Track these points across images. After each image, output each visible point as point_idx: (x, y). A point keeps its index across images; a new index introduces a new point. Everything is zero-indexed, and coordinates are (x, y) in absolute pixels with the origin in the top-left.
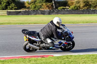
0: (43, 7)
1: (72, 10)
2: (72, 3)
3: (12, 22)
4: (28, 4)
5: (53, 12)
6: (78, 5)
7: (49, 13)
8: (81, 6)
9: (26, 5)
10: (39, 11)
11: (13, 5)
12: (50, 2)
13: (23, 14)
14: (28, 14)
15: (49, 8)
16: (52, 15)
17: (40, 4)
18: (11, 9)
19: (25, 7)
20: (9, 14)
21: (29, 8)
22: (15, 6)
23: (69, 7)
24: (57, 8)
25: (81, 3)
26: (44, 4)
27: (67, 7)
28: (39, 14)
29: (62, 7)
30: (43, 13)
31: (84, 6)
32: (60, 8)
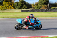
0: (42, 7)
3: (24, 16)
4: (34, 5)
5: (48, 10)
7: (46, 11)
9: (32, 6)
10: (40, 10)
11: (25, 6)
12: (46, 5)
13: (30, 12)
14: (34, 12)
15: (46, 8)
16: (48, 12)
17: (41, 6)
18: (24, 9)
19: (32, 7)
20: (23, 11)
21: (34, 8)
22: (26, 7)
24: (50, 8)
26: (43, 5)
28: (40, 11)
29: (53, 7)
30: (42, 11)
32: (52, 8)
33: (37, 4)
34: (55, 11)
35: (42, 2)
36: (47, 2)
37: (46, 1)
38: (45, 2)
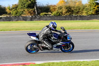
0: (24, 13)
1: (55, 16)
2: (55, 9)
5: (36, 18)
6: (61, 11)
7: (31, 19)
8: (64, 12)
9: (7, 11)
10: (20, 17)
12: (32, 8)
13: (4, 20)
14: (10, 20)
15: (31, 14)
16: (35, 21)
17: (22, 10)
19: (6, 13)
21: (10, 14)
23: (52, 13)
24: (39, 14)
25: (63, 8)
26: (26, 10)
27: (49, 13)
28: (20, 20)
29: (44, 13)
30: (25, 19)
31: (66, 13)
32: (42, 14)
33: (16, 8)
34: (46, 20)
35: (24, 4)
36: (33, 5)
37: (32, 2)
38: (30, 4)
